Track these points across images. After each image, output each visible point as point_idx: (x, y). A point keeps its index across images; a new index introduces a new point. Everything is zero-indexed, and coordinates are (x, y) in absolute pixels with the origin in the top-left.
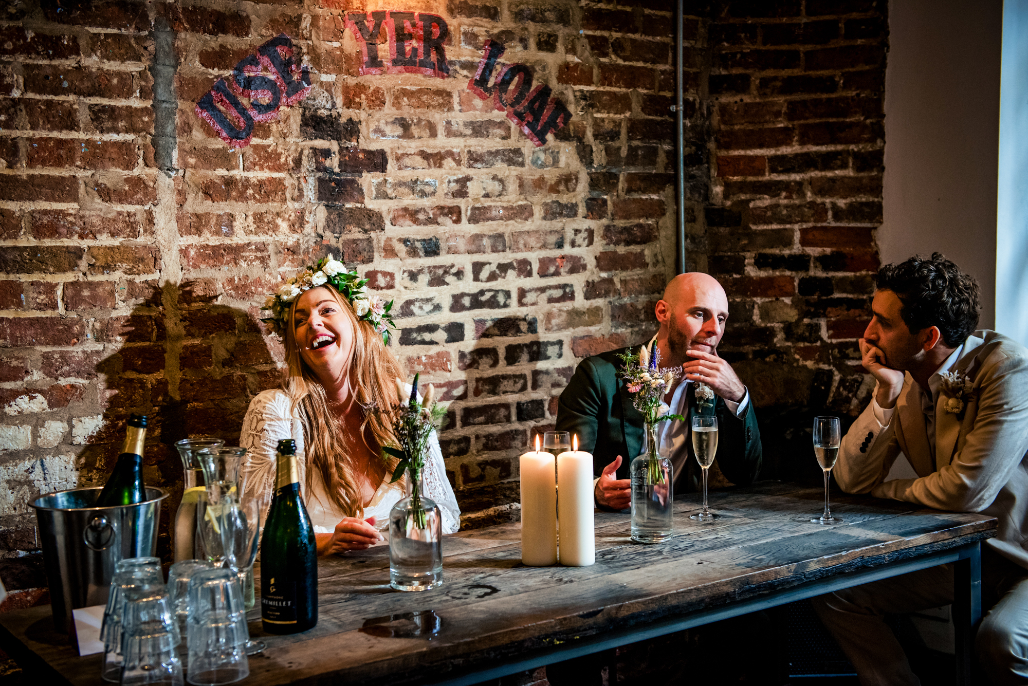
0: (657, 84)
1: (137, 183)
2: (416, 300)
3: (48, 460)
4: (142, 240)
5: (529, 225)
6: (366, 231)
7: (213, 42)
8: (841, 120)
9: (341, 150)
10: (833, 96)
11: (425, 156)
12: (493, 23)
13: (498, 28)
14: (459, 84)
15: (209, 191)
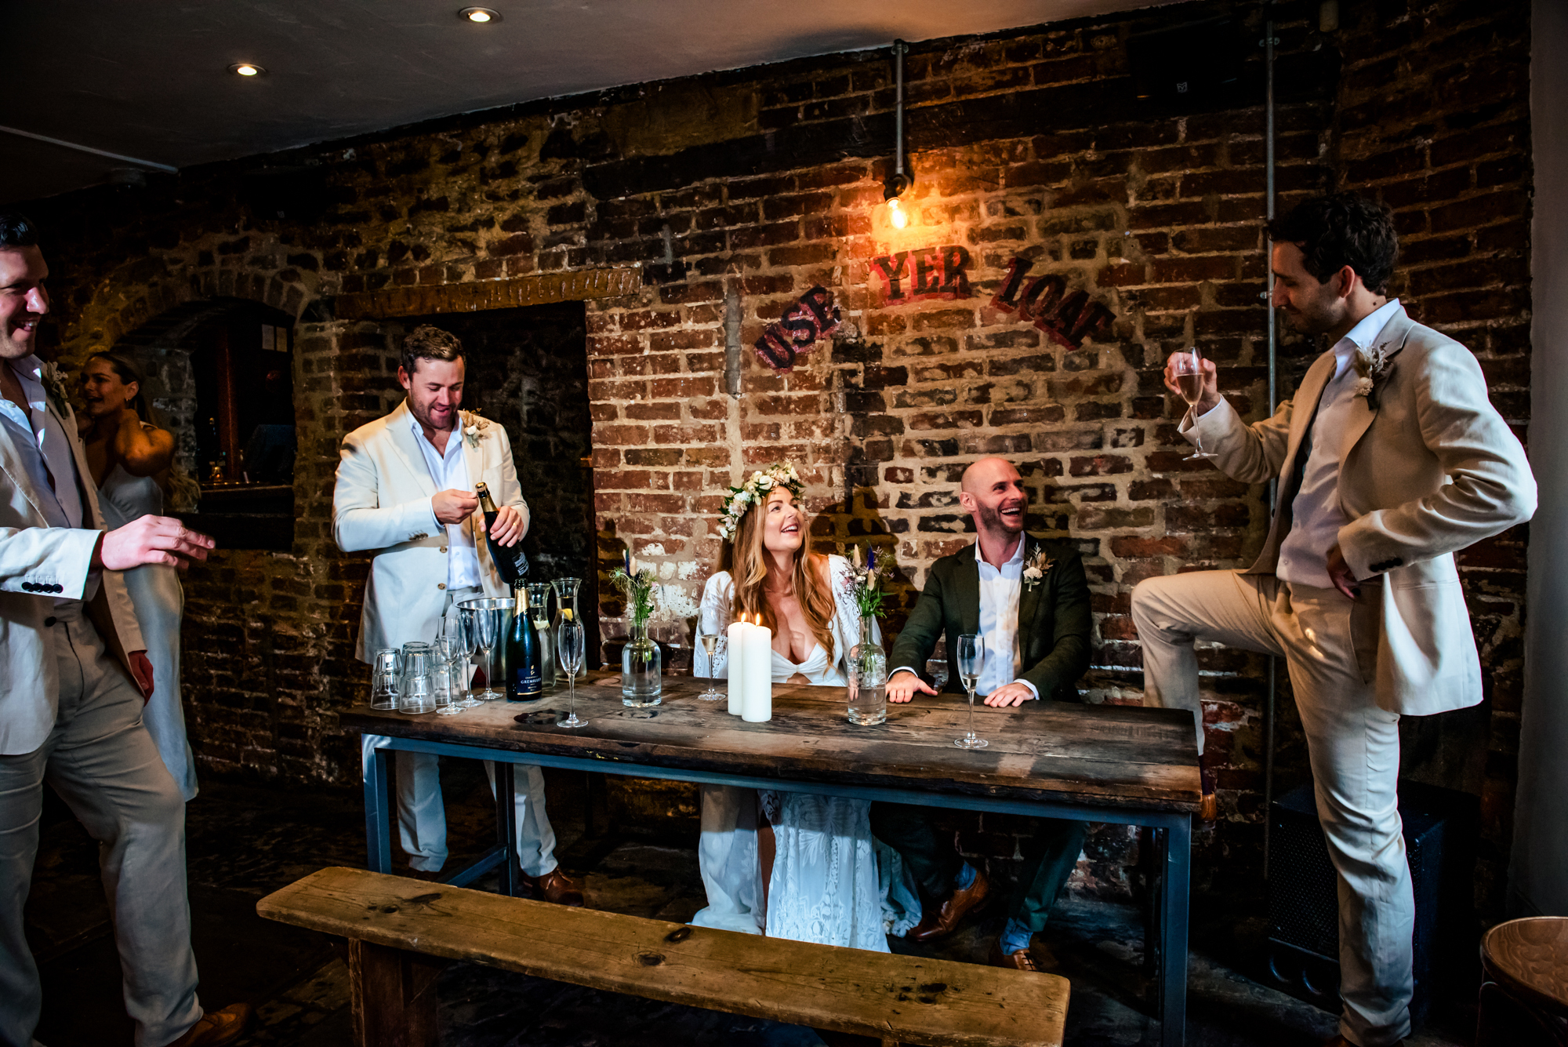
0: (1239, 272)
1: (715, 405)
2: (935, 493)
3: (666, 587)
4: (718, 443)
5: (1058, 426)
6: (886, 435)
7: (767, 299)
8: (1476, 289)
9: (866, 370)
10: (1465, 260)
11: (943, 367)
12: (1020, 242)
13: (1026, 244)
14: (982, 302)
15: (764, 407)
